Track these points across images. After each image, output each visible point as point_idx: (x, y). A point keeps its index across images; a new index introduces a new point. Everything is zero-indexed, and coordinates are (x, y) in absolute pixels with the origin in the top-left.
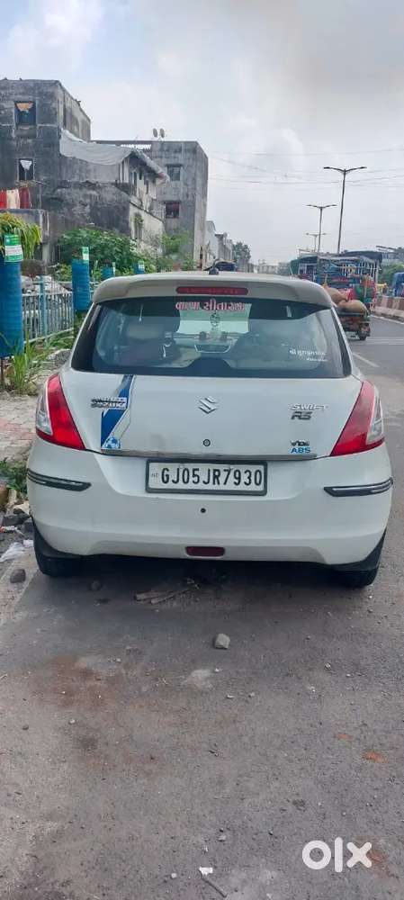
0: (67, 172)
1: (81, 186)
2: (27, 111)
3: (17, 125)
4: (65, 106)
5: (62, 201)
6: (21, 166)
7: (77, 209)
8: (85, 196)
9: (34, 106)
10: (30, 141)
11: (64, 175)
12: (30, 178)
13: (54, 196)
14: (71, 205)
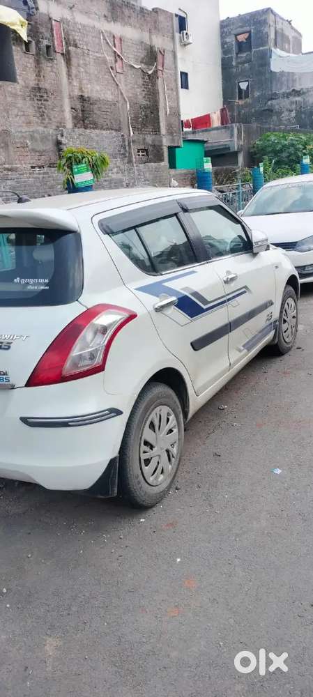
0: (277, 84)
1: (288, 95)
2: (245, 41)
3: (237, 54)
4: (276, 28)
5: (272, 111)
6: (239, 88)
7: (285, 115)
8: (292, 103)
9: (250, 35)
10: (246, 65)
11: (274, 89)
12: (247, 96)
13: (266, 108)
14: (279, 113)
